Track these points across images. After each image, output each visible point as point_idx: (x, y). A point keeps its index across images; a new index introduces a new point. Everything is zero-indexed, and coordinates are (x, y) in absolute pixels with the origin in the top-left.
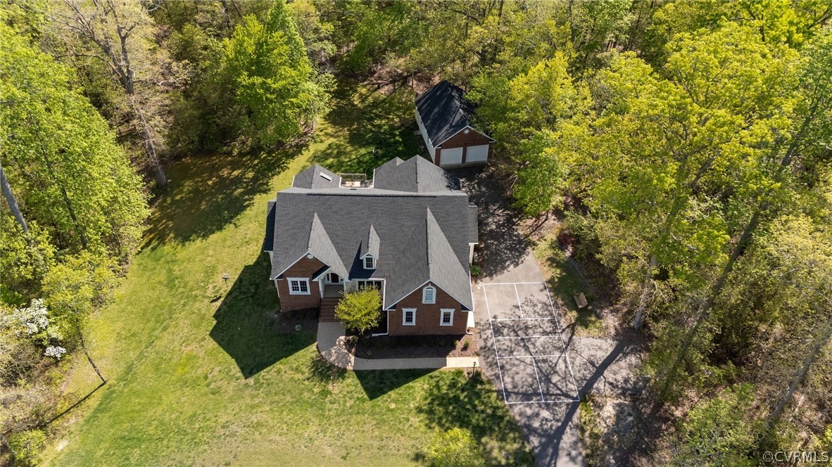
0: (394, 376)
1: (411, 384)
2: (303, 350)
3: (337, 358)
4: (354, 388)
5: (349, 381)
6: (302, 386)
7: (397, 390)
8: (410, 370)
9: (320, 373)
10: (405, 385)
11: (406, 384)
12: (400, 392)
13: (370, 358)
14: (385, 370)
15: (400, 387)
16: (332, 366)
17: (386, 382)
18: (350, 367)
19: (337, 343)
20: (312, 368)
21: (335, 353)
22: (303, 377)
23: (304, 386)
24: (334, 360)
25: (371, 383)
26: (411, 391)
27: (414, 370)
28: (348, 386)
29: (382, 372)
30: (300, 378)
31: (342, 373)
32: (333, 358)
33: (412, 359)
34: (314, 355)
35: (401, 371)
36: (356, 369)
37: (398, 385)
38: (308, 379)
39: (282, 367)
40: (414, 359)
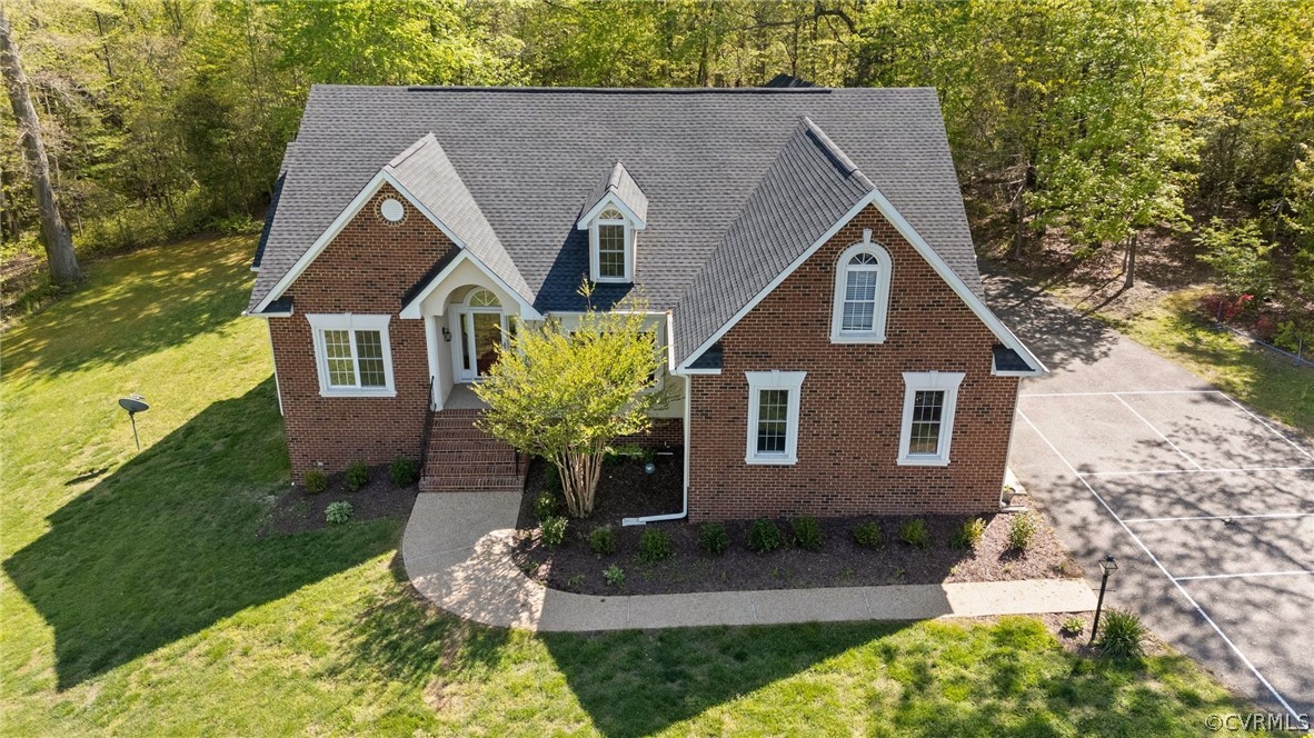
0: (725, 650)
1: (807, 677)
2: (340, 576)
3: (474, 594)
4: (541, 699)
5: (518, 674)
6: (303, 699)
7: (746, 702)
8: (794, 627)
9: (394, 646)
10: (785, 683)
11: (785, 676)
12: (762, 708)
13: (614, 589)
14: (682, 631)
15: (756, 687)
16: (449, 620)
17: (694, 671)
18: (524, 624)
19: (478, 549)
20: (362, 631)
21: (467, 579)
22: (319, 665)
23: (310, 699)
24: (461, 603)
25: (620, 677)
26: (816, 706)
27: (814, 625)
28: (513, 692)
29: (670, 637)
30: (304, 670)
31: (489, 643)
32: (455, 597)
33: (796, 592)
34: (379, 590)
35: (755, 632)
36: (554, 628)
37: (750, 682)
38: (333, 672)
39: (236, 635)
40: (806, 593)
